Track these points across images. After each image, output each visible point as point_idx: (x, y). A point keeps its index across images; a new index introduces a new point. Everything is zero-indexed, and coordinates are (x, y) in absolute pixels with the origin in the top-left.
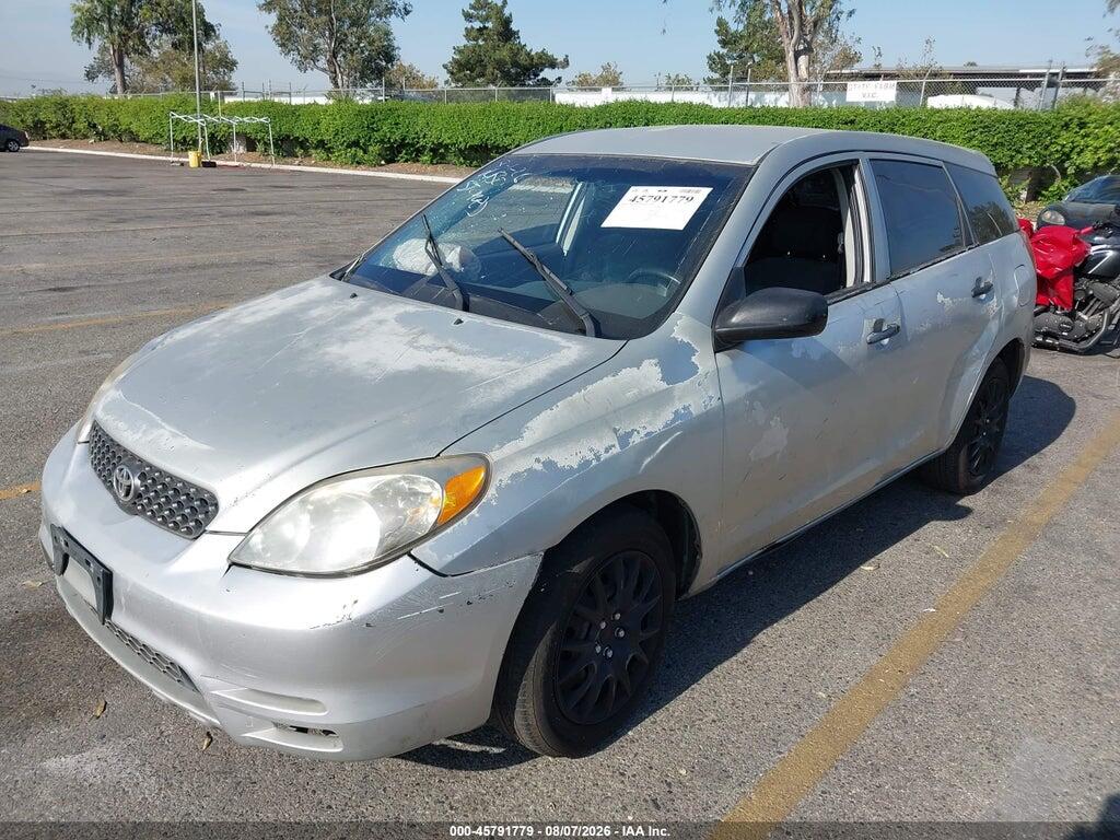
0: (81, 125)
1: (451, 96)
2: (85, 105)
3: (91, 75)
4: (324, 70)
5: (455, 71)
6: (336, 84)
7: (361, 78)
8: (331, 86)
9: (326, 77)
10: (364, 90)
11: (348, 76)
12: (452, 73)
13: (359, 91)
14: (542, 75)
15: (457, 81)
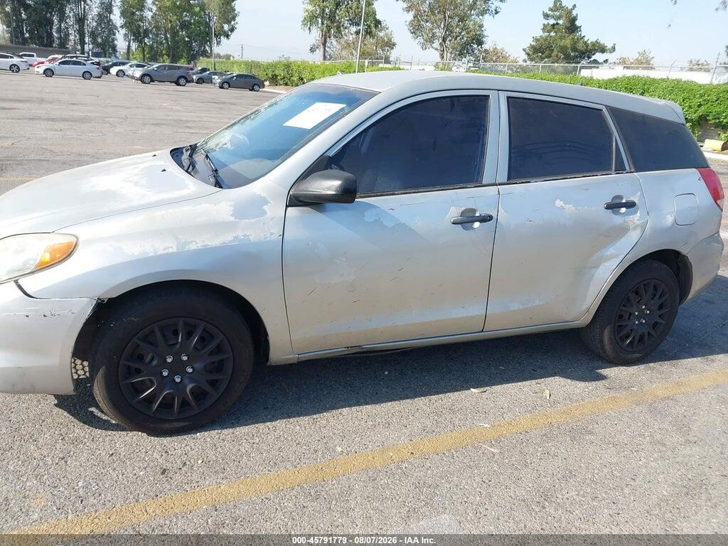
0: (295, 79)
1: (524, 70)
2: (299, 66)
3: (312, 50)
4: (436, 49)
5: (531, 53)
6: (442, 58)
7: (459, 55)
8: (439, 59)
9: (437, 54)
10: (460, 63)
11: (451, 53)
12: (528, 54)
13: (457, 63)
14: (594, 57)
15: (532, 60)
